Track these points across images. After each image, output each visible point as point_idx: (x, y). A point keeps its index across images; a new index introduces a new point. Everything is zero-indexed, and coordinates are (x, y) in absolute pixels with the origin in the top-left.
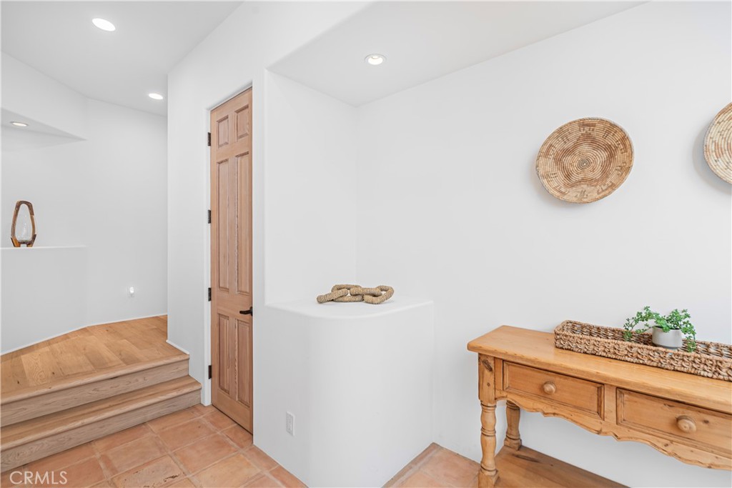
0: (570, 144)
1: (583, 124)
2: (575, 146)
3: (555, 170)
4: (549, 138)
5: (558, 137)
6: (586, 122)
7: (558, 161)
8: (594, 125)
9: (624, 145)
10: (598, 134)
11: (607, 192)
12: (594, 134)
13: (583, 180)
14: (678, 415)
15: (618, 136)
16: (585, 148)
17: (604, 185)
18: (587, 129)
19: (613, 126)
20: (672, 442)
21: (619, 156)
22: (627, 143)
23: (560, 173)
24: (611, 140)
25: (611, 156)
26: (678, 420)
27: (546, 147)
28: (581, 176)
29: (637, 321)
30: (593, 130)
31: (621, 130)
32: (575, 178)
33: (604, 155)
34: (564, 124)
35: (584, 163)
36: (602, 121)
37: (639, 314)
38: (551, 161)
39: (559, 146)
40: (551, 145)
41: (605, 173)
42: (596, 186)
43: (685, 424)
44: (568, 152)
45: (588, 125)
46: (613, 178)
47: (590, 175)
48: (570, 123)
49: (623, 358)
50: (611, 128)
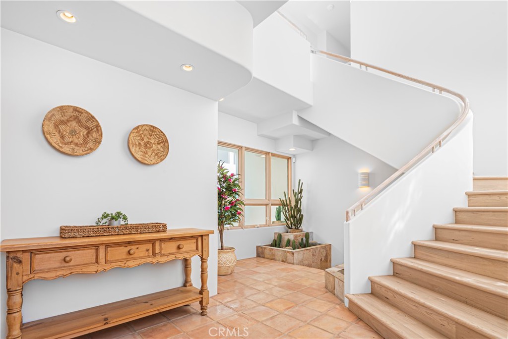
0: (65, 118)
1: (76, 109)
2: (68, 120)
3: (54, 132)
4: (54, 109)
5: (59, 111)
6: (78, 109)
7: (56, 126)
8: (82, 113)
9: (97, 129)
10: (83, 118)
11: (88, 151)
12: (80, 118)
13: (72, 142)
14: (129, 249)
15: (95, 124)
16: (74, 124)
17: (86, 148)
18: (77, 113)
19: (93, 117)
20: (127, 261)
21: (94, 134)
22: (99, 129)
23: (57, 134)
24: (90, 124)
25: (89, 133)
26: (129, 252)
27: (50, 114)
28: (71, 140)
29: (102, 219)
30: (81, 115)
31: (97, 121)
32: (67, 140)
33: (85, 131)
34: (64, 105)
35: (73, 133)
36: (87, 112)
37: (103, 215)
38: (52, 125)
39: (58, 116)
40: (53, 115)
41: (85, 142)
42: (80, 147)
43: (132, 252)
44: (63, 122)
45: (78, 111)
46: (90, 145)
47: (77, 140)
48: (68, 106)
49: (103, 234)
50: (91, 118)
